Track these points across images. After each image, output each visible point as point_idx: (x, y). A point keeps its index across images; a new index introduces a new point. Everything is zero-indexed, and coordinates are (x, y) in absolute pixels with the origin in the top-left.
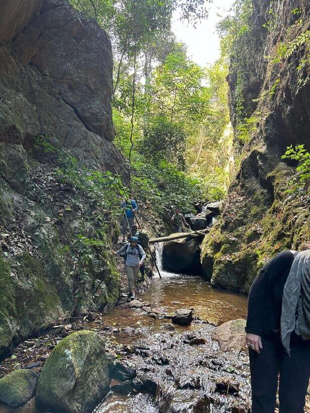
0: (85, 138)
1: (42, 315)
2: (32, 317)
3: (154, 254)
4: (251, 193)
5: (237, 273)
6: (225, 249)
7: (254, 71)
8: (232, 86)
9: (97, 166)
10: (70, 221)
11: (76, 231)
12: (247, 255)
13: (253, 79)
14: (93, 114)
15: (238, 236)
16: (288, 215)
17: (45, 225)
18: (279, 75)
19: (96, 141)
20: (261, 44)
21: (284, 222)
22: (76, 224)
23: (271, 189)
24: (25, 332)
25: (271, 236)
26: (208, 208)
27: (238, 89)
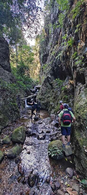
0: (4, 73)
1: (6, 123)
2: (4, 124)
3: (25, 101)
4: (47, 86)
5: (45, 105)
6: (42, 100)
7: (46, 51)
8: (40, 54)
9: (8, 80)
10: (7, 99)
11: (9, 101)
12: (47, 101)
13: (45, 53)
14: (5, 65)
15: (45, 97)
16: (56, 93)
17: (1, 101)
18: (53, 59)
19: (7, 73)
20: (47, 44)
21: (55, 95)
22: (8, 99)
23: (52, 86)
24: (3, 127)
25: (53, 97)
26: (36, 87)
27: (42, 55)
